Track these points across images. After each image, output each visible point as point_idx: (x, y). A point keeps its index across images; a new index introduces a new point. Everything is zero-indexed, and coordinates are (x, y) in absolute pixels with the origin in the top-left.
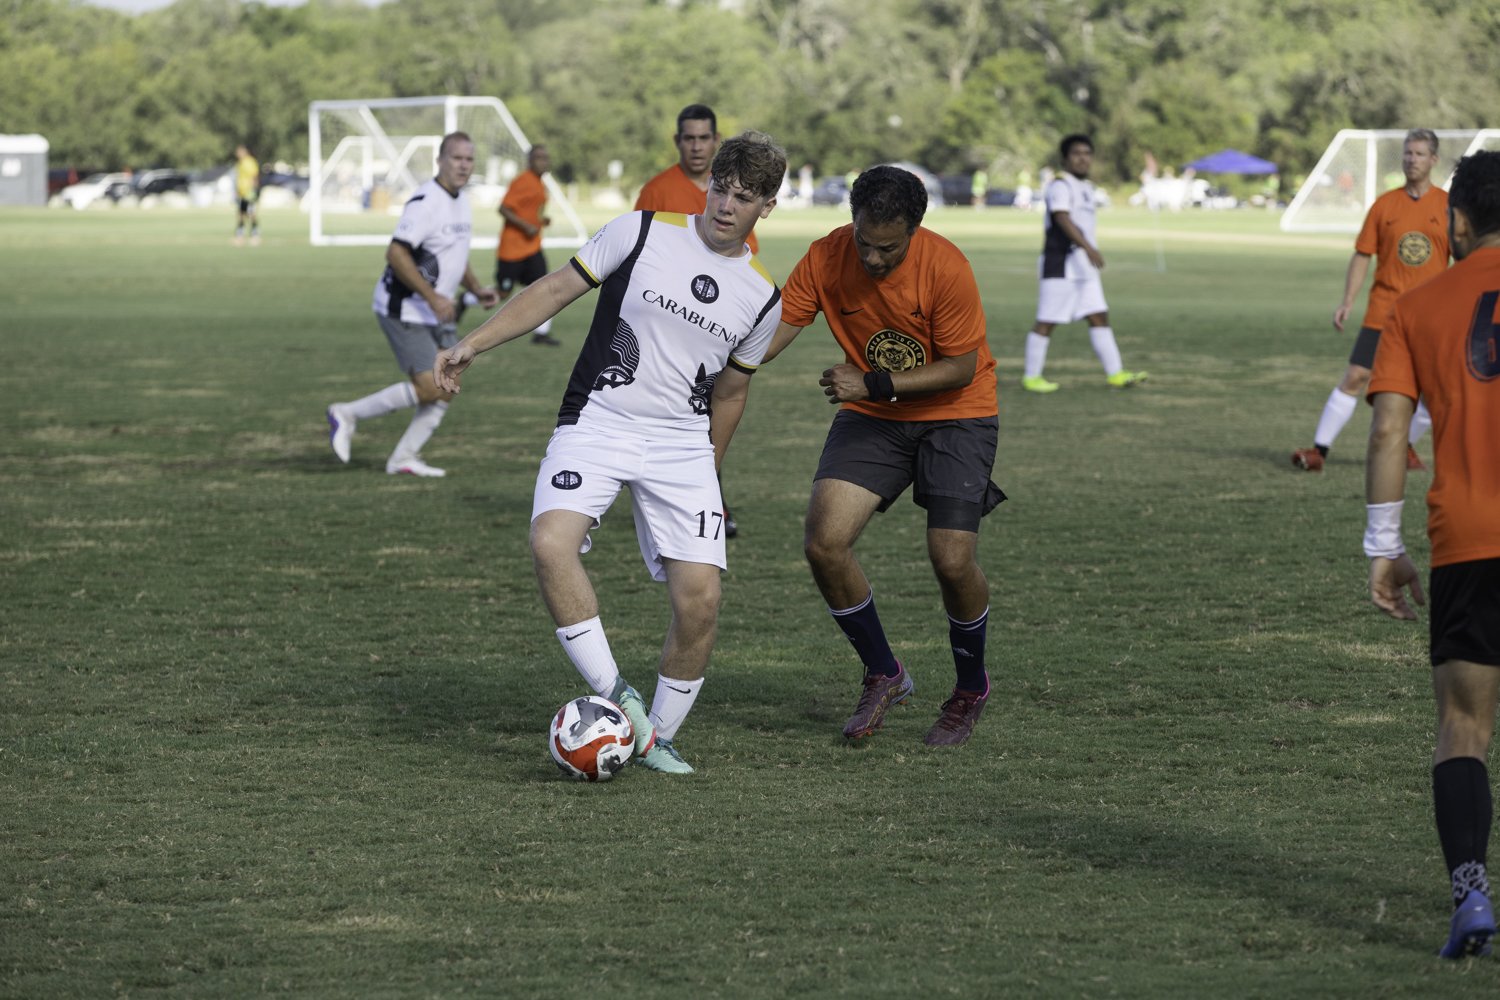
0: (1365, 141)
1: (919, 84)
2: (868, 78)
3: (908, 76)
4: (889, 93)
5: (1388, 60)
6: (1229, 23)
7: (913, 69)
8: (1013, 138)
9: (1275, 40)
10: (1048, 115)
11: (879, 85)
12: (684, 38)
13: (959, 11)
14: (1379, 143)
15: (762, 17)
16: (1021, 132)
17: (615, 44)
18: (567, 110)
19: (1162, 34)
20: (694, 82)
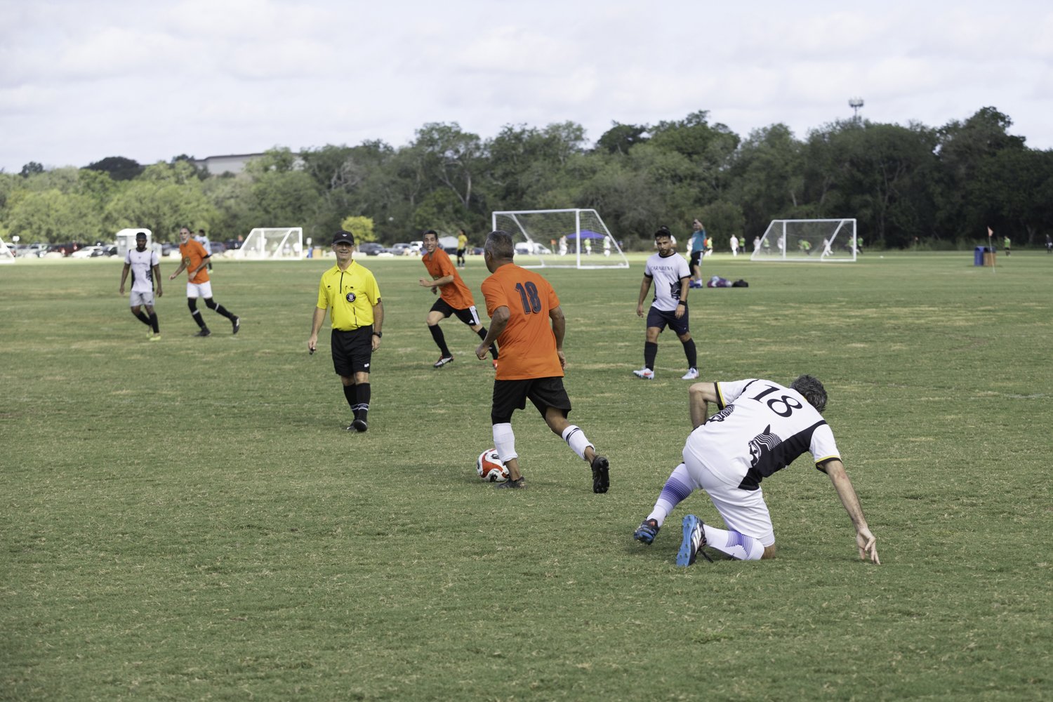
0: (782, 223)
1: (397, 203)
2: (376, 201)
3: (393, 200)
4: (384, 207)
5: (616, 190)
6: (541, 175)
7: (393, 197)
8: (445, 227)
9: (563, 182)
10: (459, 215)
11: (381, 204)
12: (284, 185)
13: (414, 172)
14: (788, 224)
15: (314, 175)
16: (448, 223)
17: (254, 188)
18: (235, 217)
19: (509, 180)
20: (290, 204)
